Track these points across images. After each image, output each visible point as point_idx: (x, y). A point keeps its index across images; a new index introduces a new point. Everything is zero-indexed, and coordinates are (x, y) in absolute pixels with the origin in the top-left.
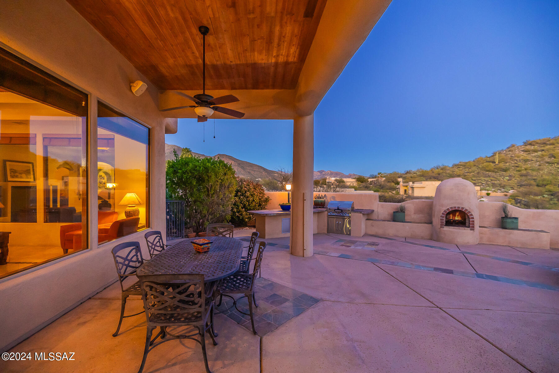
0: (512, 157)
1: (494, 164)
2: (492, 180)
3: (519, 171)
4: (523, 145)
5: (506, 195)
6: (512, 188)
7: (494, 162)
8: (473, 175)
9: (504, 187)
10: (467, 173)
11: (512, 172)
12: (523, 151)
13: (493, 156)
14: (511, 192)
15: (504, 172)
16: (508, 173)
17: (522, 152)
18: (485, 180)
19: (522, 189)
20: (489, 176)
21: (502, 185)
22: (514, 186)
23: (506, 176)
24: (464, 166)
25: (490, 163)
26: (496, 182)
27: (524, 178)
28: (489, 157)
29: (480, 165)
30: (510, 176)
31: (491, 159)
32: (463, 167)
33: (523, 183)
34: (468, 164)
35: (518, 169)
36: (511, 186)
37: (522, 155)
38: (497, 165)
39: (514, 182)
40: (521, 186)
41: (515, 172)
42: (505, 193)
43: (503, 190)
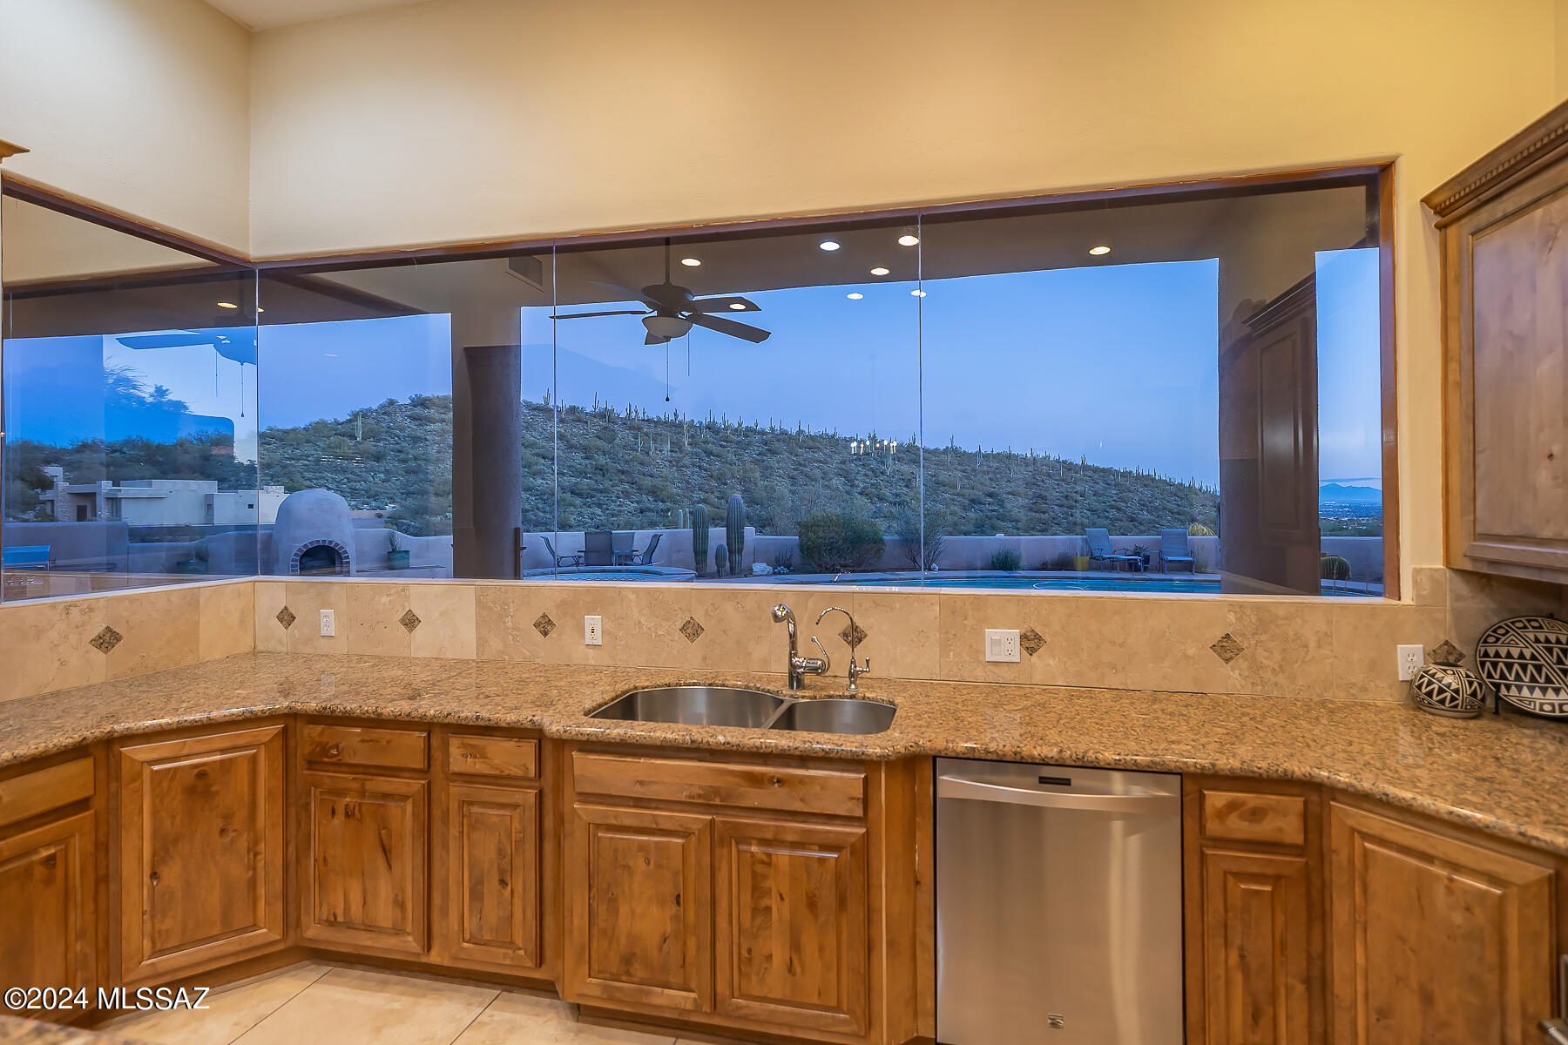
0: (389, 427)
1: (354, 442)
2: (349, 480)
3: (404, 461)
4: (410, 404)
5: (380, 516)
6: (391, 498)
7: (353, 437)
8: (306, 465)
9: (375, 497)
10: (288, 459)
11: (390, 464)
12: (409, 417)
13: (350, 421)
14: (389, 507)
15: (374, 461)
16: (382, 466)
17: (409, 420)
18: (334, 479)
19: (410, 502)
20: (344, 471)
21: (372, 493)
22: (394, 494)
23: (379, 472)
24: (282, 440)
25: (345, 438)
26: (358, 486)
27: (412, 478)
28: (343, 423)
29: (320, 441)
30: (387, 472)
31: (346, 429)
32: (279, 443)
33: (411, 489)
34: (292, 435)
35: (402, 456)
36: (389, 495)
37: (409, 427)
38: (360, 443)
39: (396, 483)
40: (408, 494)
41: (396, 464)
42: (378, 511)
43: (374, 504)
